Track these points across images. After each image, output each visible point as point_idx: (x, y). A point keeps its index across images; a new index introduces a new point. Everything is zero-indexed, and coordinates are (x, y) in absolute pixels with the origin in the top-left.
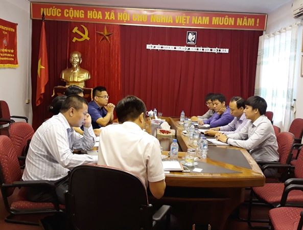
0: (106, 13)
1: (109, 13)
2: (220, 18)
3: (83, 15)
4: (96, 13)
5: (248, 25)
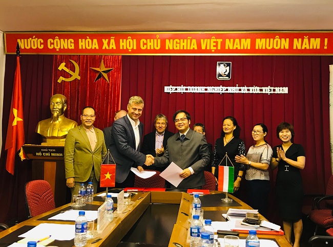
4: (90, 41)
5: (311, 48)
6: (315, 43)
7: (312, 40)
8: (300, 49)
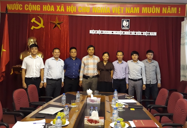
0: (57, 6)
1: (59, 6)
2: (149, 8)
3: (39, 8)
4: (50, 6)
5: (172, 13)
6: (174, 10)
7: (172, 8)
8: (166, 13)
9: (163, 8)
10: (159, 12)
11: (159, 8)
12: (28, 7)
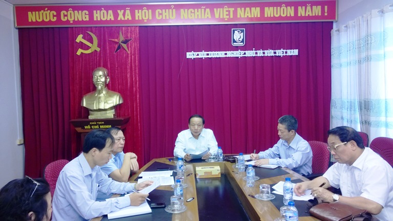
2: (275, 8)
3: (87, 16)
4: (105, 12)
5: (314, 15)
6: (317, 10)
7: (314, 7)
8: (303, 17)
9: (300, 8)
10: (293, 15)
11: (293, 8)
12: (67, 16)
